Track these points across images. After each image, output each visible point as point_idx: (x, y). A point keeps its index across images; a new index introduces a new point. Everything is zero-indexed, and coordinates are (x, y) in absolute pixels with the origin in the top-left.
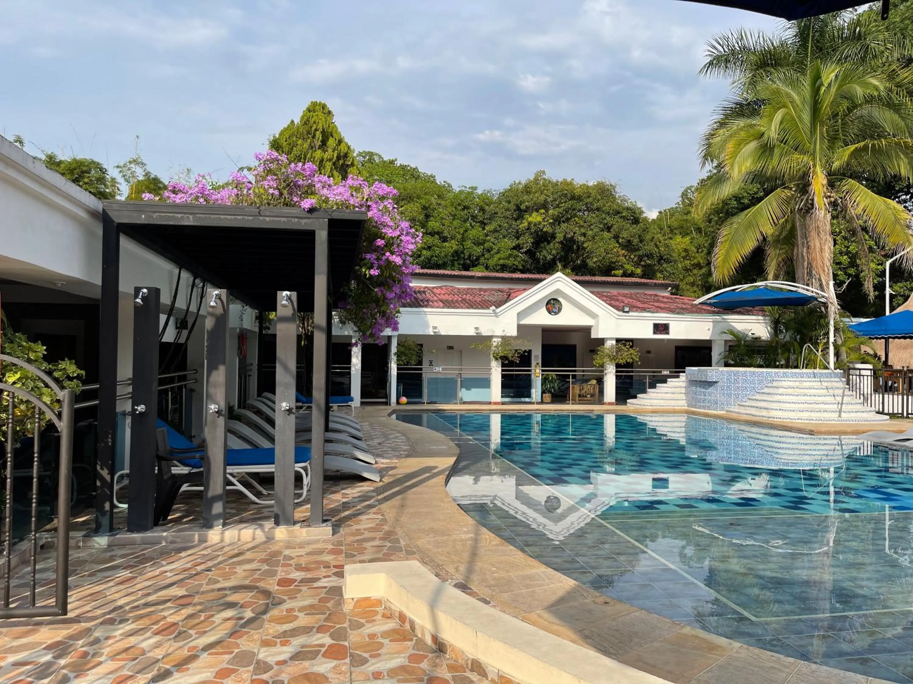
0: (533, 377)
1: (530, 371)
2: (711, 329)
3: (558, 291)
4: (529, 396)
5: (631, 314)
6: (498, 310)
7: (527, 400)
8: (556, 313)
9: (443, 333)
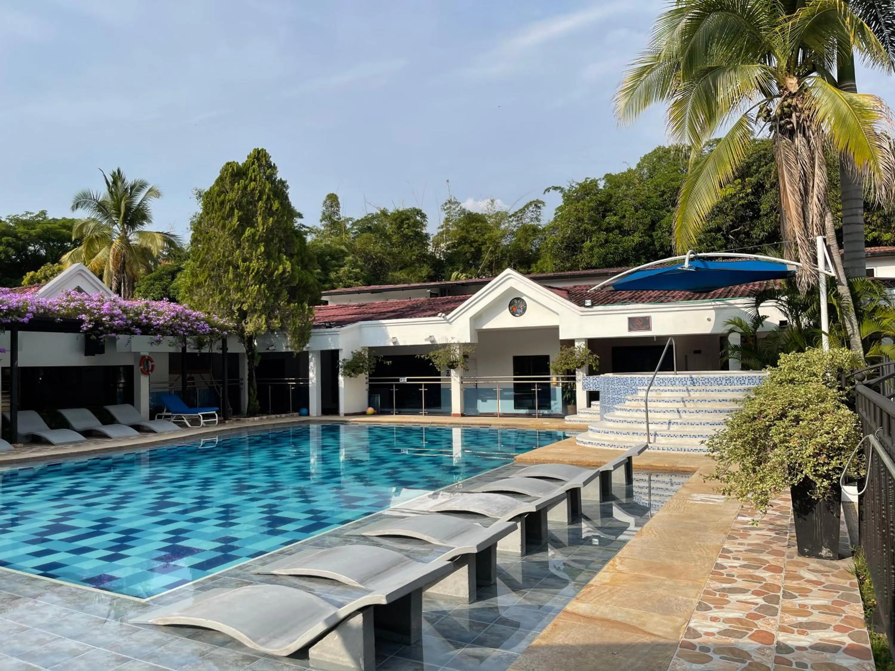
0: (552, 387)
1: (548, 379)
2: (713, 319)
3: (512, 290)
4: (549, 408)
5: (595, 308)
6: (448, 317)
7: (546, 412)
8: (521, 314)
9: (401, 344)
